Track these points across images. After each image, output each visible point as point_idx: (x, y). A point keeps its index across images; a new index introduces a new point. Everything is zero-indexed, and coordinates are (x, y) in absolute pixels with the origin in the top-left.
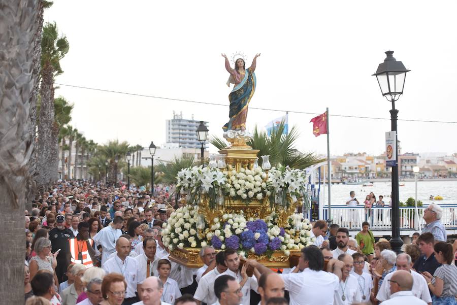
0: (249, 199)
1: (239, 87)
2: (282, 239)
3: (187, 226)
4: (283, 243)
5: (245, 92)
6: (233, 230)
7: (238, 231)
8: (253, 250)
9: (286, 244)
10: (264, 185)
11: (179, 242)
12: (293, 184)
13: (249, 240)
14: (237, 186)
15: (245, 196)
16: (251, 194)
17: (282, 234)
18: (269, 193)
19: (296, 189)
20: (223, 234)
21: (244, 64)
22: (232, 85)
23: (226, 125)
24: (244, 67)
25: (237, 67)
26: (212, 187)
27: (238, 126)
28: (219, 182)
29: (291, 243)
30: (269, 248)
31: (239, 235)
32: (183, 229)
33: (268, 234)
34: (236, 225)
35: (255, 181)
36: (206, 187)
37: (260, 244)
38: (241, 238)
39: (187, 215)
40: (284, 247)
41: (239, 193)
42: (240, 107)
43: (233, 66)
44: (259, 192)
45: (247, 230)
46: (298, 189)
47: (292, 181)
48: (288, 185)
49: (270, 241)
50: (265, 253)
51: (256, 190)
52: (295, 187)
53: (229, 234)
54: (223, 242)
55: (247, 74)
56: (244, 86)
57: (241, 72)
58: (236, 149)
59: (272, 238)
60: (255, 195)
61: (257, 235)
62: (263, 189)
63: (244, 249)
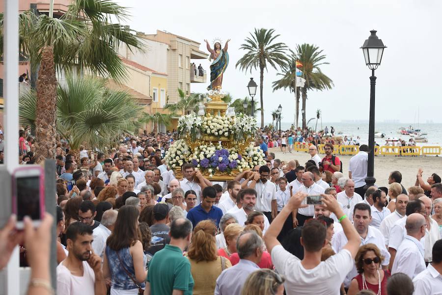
0: (219, 136)
1: (216, 62)
2: (238, 161)
3: (179, 152)
4: (239, 164)
5: (220, 65)
6: (205, 155)
7: (208, 156)
8: (218, 168)
9: (241, 165)
10: (230, 126)
11: (173, 163)
12: (247, 126)
13: (215, 162)
14: (212, 127)
15: (217, 133)
16: (221, 132)
17: (239, 158)
18: (233, 132)
19: (249, 130)
20: (199, 158)
21: (221, 46)
22: (212, 60)
23: (209, 87)
24: (220, 48)
25: (216, 48)
26: (193, 127)
27: (216, 88)
28: (197, 124)
29: (245, 164)
30: (229, 167)
31: (209, 158)
32: (177, 155)
33: (229, 158)
34: (207, 152)
35: (224, 123)
36: (189, 127)
37: (222, 165)
38: (210, 160)
39: (180, 146)
40: (240, 167)
41: (213, 131)
42: (216, 75)
43: (212, 48)
44: (226, 131)
45: (214, 155)
46: (250, 129)
47: (246, 124)
48: (243, 126)
49: (230, 162)
50: (226, 170)
51: (224, 130)
52: (248, 128)
53: (202, 157)
54: (199, 163)
55: (221, 53)
56: (219, 61)
57: (218, 52)
58: (213, 103)
59: (232, 161)
60: (224, 133)
61: (221, 159)
62: (229, 129)
63: (212, 167)
